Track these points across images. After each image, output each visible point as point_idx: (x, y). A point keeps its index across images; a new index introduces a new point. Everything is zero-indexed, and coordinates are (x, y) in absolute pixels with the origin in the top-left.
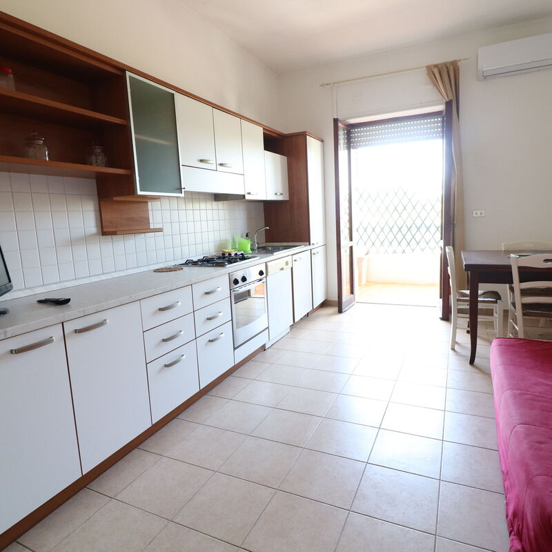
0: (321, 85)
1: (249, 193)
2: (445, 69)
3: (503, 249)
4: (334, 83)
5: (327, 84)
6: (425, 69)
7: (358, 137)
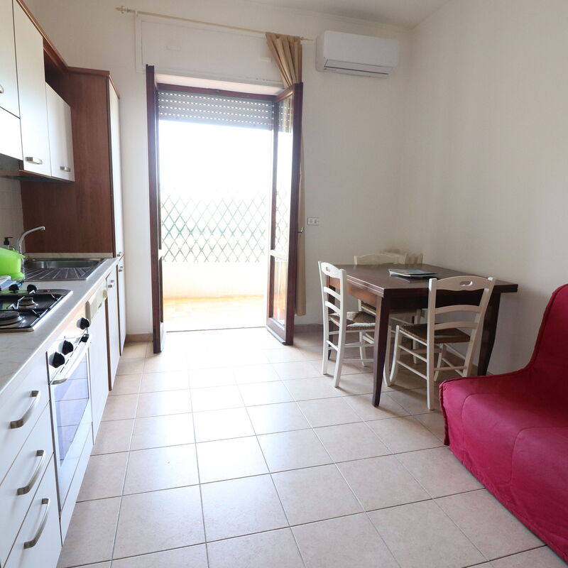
0: (118, 9)
1: (30, 159)
2: (287, 43)
3: (356, 263)
4: (139, 12)
5: (128, 11)
6: (264, 35)
7: (165, 104)
